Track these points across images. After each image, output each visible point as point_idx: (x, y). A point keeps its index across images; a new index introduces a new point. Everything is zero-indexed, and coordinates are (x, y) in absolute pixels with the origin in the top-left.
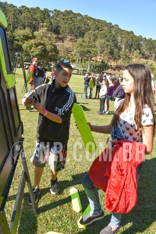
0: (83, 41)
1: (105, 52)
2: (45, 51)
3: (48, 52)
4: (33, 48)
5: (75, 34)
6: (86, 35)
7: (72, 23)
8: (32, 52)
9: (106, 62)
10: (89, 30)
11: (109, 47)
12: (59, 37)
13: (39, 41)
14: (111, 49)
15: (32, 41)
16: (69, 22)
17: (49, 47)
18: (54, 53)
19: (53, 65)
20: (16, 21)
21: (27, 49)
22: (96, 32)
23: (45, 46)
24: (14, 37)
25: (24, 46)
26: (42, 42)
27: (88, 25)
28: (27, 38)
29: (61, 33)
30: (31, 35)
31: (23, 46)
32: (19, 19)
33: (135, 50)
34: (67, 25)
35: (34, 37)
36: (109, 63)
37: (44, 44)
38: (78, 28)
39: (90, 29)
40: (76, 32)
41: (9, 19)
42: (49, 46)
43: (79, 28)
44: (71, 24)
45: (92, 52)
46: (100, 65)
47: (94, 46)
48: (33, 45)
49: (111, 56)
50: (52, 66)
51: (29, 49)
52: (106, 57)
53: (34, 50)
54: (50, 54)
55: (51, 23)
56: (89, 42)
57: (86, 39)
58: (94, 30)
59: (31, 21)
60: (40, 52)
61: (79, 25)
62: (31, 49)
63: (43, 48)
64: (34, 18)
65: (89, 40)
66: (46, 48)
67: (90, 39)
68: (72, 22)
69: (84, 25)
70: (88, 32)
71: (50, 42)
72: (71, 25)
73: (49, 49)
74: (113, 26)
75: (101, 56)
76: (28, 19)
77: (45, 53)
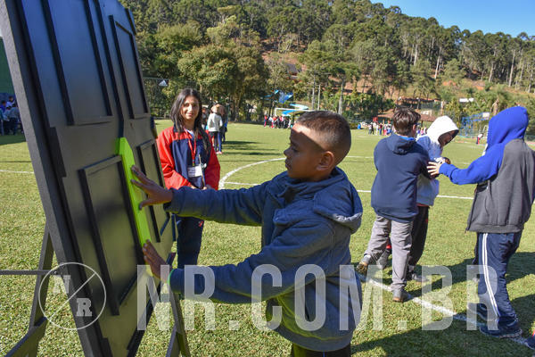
0: (322, 48)
1: (376, 69)
2: (234, 72)
3: (243, 75)
4: (204, 66)
5: (301, 34)
6: (328, 33)
7: (294, 9)
8: (203, 77)
9: (380, 93)
10: (332, 24)
11: (385, 57)
12: (264, 44)
13: (219, 48)
14: (389, 61)
15: (203, 50)
16: (285, 8)
17: (244, 63)
18: (257, 76)
19: (255, 107)
20: (167, 14)
21: (188, 70)
22: (348, 26)
23: (235, 61)
24: (156, 44)
25: (182, 63)
26: (226, 50)
27: (330, 11)
28: (188, 43)
29: (269, 33)
30: (200, 37)
31: (178, 65)
32: (174, 11)
33: (445, 60)
34: (281, 16)
35: (206, 41)
36: (386, 94)
37: (233, 54)
38: (307, 20)
39: (334, 20)
40: (304, 29)
41: (153, 12)
42: (245, 59)
43: (309, 19)
44: (292, 12)
45: (347, 70)
46: (367, 102)
47: (349, 57)
48: (204, 60)
49: (390, 79)
50: (253, 111)
51: (193, 69)
52: (379, 81)
53: (206, 71)
54: (247, 78)
55: (246, 13)
56: (336, 48)
57: (328, 43)
58: (346, 23)
59: (201, 11)
60: (222, 75)
61: (309, 13)
62: (199, 68)
63: (229, 65)
64: (208, 6)
65: (334, 45)
66: (236, 65)
67: (337, 42)
68: (292, 7)
69: (322, 11)
70: (332, 27)
71: (245, 50)
72: (293, 14)
73: (245, 66)
74: (386, 10)
75: (366, 78)
76: (193, 10)
77: (235, 77)
